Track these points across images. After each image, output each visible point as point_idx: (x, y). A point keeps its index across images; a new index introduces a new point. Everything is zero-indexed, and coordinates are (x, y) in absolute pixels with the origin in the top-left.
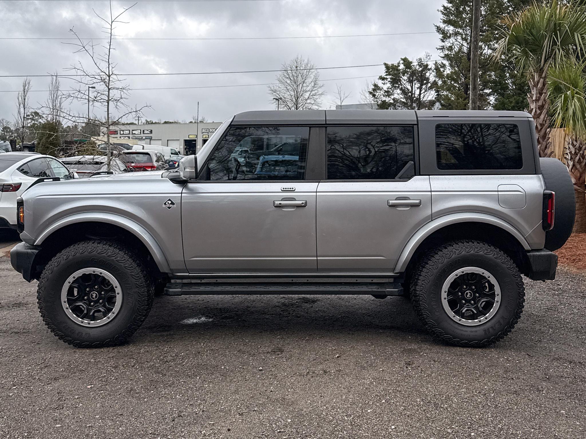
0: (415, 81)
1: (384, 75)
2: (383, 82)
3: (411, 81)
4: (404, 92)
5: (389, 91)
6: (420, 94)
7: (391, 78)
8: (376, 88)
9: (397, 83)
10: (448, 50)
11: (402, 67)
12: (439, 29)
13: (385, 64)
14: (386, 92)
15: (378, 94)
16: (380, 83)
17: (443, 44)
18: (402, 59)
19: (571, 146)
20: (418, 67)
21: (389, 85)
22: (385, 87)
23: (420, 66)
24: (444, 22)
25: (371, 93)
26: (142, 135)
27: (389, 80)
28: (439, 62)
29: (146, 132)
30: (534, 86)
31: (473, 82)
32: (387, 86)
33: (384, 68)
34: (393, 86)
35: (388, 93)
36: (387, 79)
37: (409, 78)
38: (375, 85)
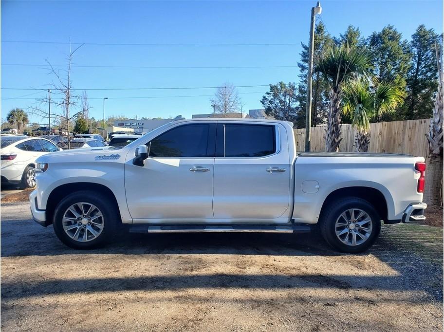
1: (269, 91)
3: (285, 96)
4: (281, 101)
6: (289, 103)
7: (273, 94)
8: (265, 98)
9: (277, 97)
10: (304, 77)
11: (279, 87)
12: (300, 65)
13: (270, 85)
15: (266, 102)
16: (267, 96)
17: (301, 73)
18: (280, 83)
19: (359, 135)
20: (289, 87)
21: (272, 97)
22: (270, 99)
23: (290, 87)
24: (303, 61)
25: (261, 101)
26: (138, 126)
28: (301, 84)
29: (140, 124)
30: (332, 97)
32: (271, 98)
33: (269, 87)
34: (274, 98)
35: (271, 102)
36: (270, 94)
38: (264, 97)
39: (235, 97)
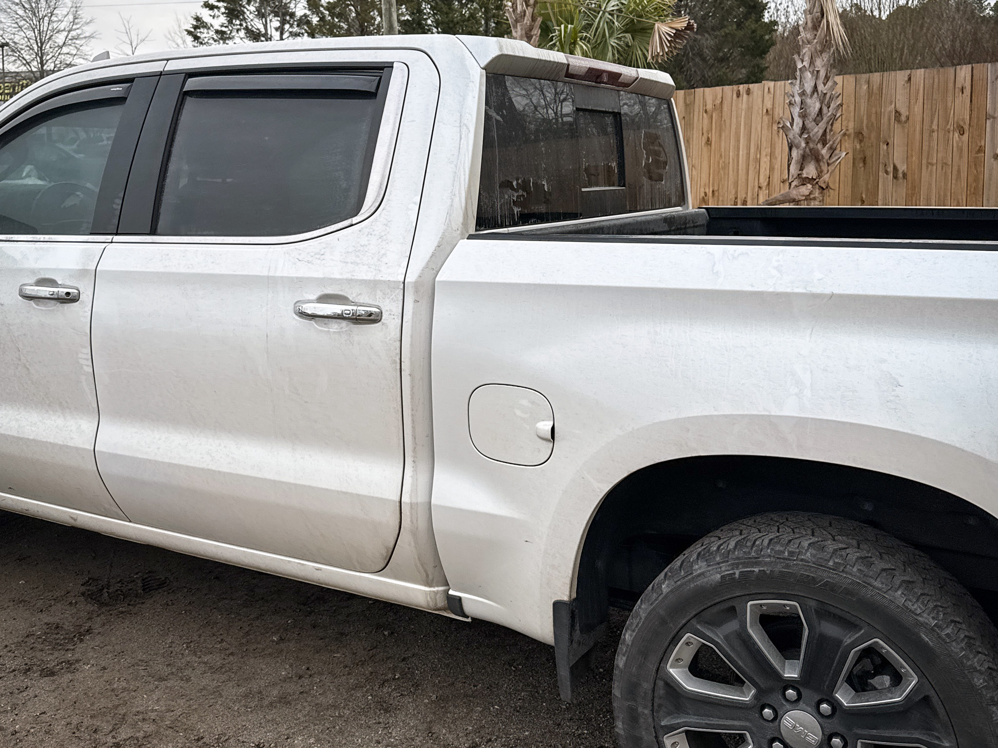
0: (269, 15)
2: (211, 12)
3: (261, 15)
4: (252, 34)
5: (224, 33)
7: (226, 8)
8: (200, 23)
9: (237, 17)
14: (217, 32)
15: (204, 34)
16: (206, 15)
21: (223, 19)
22: (216, 24)
25: (190, 32)
27: (223, 10)
30: (517, 21)
31: (388, 16)
32: (219, 21)
34: (230, 22)
36: (218, 8)
37: (258, 10)
38: (198, 19)
39: (71, 17)
